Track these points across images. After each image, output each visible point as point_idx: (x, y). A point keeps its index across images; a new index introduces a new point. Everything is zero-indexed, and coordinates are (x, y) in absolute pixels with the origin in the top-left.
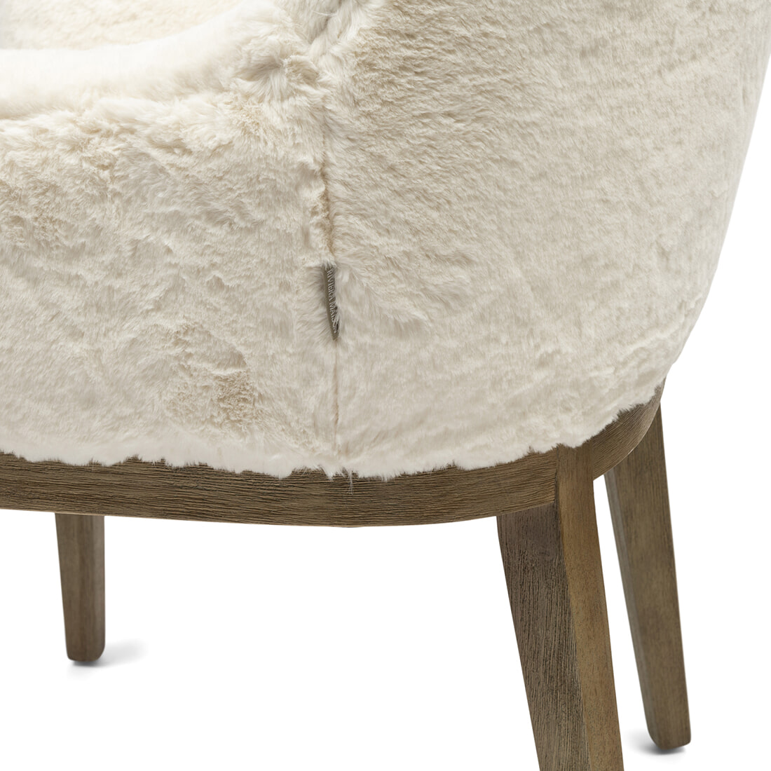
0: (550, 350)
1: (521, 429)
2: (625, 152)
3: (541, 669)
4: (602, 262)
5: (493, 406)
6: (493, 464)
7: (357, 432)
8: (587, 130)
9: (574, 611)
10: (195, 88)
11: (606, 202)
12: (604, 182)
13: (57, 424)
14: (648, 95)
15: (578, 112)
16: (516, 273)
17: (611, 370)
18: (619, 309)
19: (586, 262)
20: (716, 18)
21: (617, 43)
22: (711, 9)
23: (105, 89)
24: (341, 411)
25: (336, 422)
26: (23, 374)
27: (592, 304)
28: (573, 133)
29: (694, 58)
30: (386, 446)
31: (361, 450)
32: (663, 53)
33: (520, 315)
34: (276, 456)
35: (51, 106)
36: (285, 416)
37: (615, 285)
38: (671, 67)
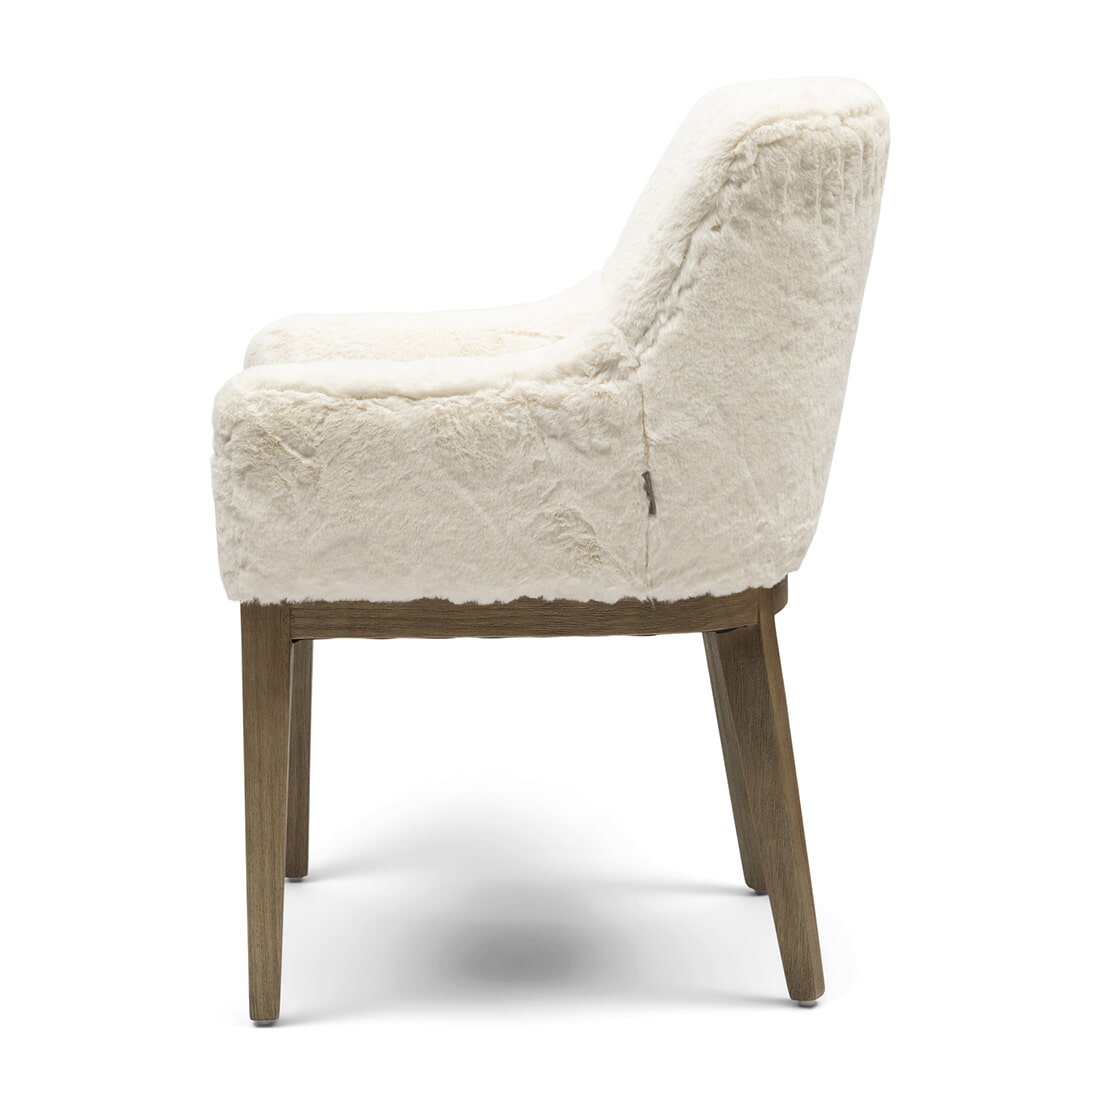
0: (763, 521)
1: (746, 571)
2: (801, 405)
3: (750, 733)
4: (789, 470)
5: (734, 554)
6: (730, 594)
7: (659, 571)
8: (784, 392)
9: (771, 691)
10: (569, 375)
11: (791, 434)
12: (791, 423)
13: (481, 576)
14: (812, 374)
15: (779, 382)
16: (748, 474)
17: (790, 539)
18: (796, 500)
19: (782, 469)
20: (840, 332)
21: (798, 343)
22: (838, 328)
23: (515, 376)
24: (650, 558)
25: (647, 566)
26: (462, 546)
27: (784, 495)
28: (777, 394)
29: (830, 355)
30: (674, 580)
31: (661, 583)
32: (818, 350)
33: (749, 499)
34: (613, 588)
35: (483, 387)
36: (618, 563)
37: (794, 486)
38: (821, 359)
